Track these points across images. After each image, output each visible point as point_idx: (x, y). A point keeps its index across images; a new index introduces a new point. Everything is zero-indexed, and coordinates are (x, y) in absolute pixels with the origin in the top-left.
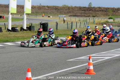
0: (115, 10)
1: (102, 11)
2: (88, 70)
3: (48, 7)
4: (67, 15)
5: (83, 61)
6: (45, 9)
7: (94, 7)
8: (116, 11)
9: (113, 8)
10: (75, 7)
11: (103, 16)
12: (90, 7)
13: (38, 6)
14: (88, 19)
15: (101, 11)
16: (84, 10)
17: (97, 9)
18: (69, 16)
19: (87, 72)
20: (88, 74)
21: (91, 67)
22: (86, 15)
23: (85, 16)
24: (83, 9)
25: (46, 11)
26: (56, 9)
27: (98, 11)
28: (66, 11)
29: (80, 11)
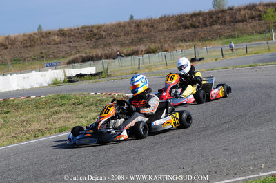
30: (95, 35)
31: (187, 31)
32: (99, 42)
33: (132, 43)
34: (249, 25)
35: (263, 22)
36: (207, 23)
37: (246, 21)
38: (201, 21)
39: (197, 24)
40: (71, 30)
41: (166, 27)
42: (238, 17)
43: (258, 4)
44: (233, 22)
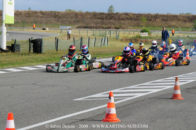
0: (152, 17)
1: (131, 19)
2: (108, 116)
3: (42, 13)
4: (74, 26)
5: (100, 101)
6: (37, 17)
7: (117, 13)
8: (153, 19)
9: (149, 14)
10: (87, 13)
11: (131, 27)
12: (110, 13)
13: (25, 11)
14: (107, 32)
15: (128, 19)
16: (101, 19)
17: (123, 16)
18: (77, 28)
19: (106, 118)
20: (108, 121)
21: (113, 111)
22: (104, 26)
23: (103, 28)
24: (99, 17)
25: (39, 19)
26: (55, 17)
27: (124, 19)
28: (73, 20)
29: (95, 20)
30: (57, 16)
31: (98, 20)
32: (59, 19)
33: (74, 22)
34: (126, 22)
36: (108, 18)
38: (105, 17)
40: (46, 12)
41: (89, 17)
42: (121, 18)
44: (119, 19)
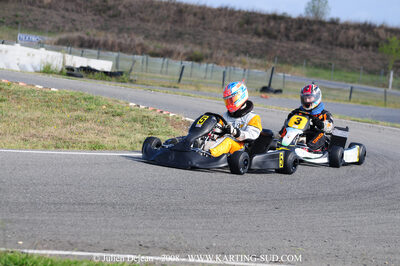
1: (376, 45)
15: (366, 45)
17: (351, 32)
24: (261, 28)
27: (349, 45)
30: (109, 9)
32: (113, 22)
33: (164, 37)
34: (355, 55)
35: (379, 55)
36: (291, 35)
37: (353, 47)
38: (282, 30)
39: (275, 33)
41: (224, 24)
42: (342, 38)
43: (378, 25)
44: (331, 44)
